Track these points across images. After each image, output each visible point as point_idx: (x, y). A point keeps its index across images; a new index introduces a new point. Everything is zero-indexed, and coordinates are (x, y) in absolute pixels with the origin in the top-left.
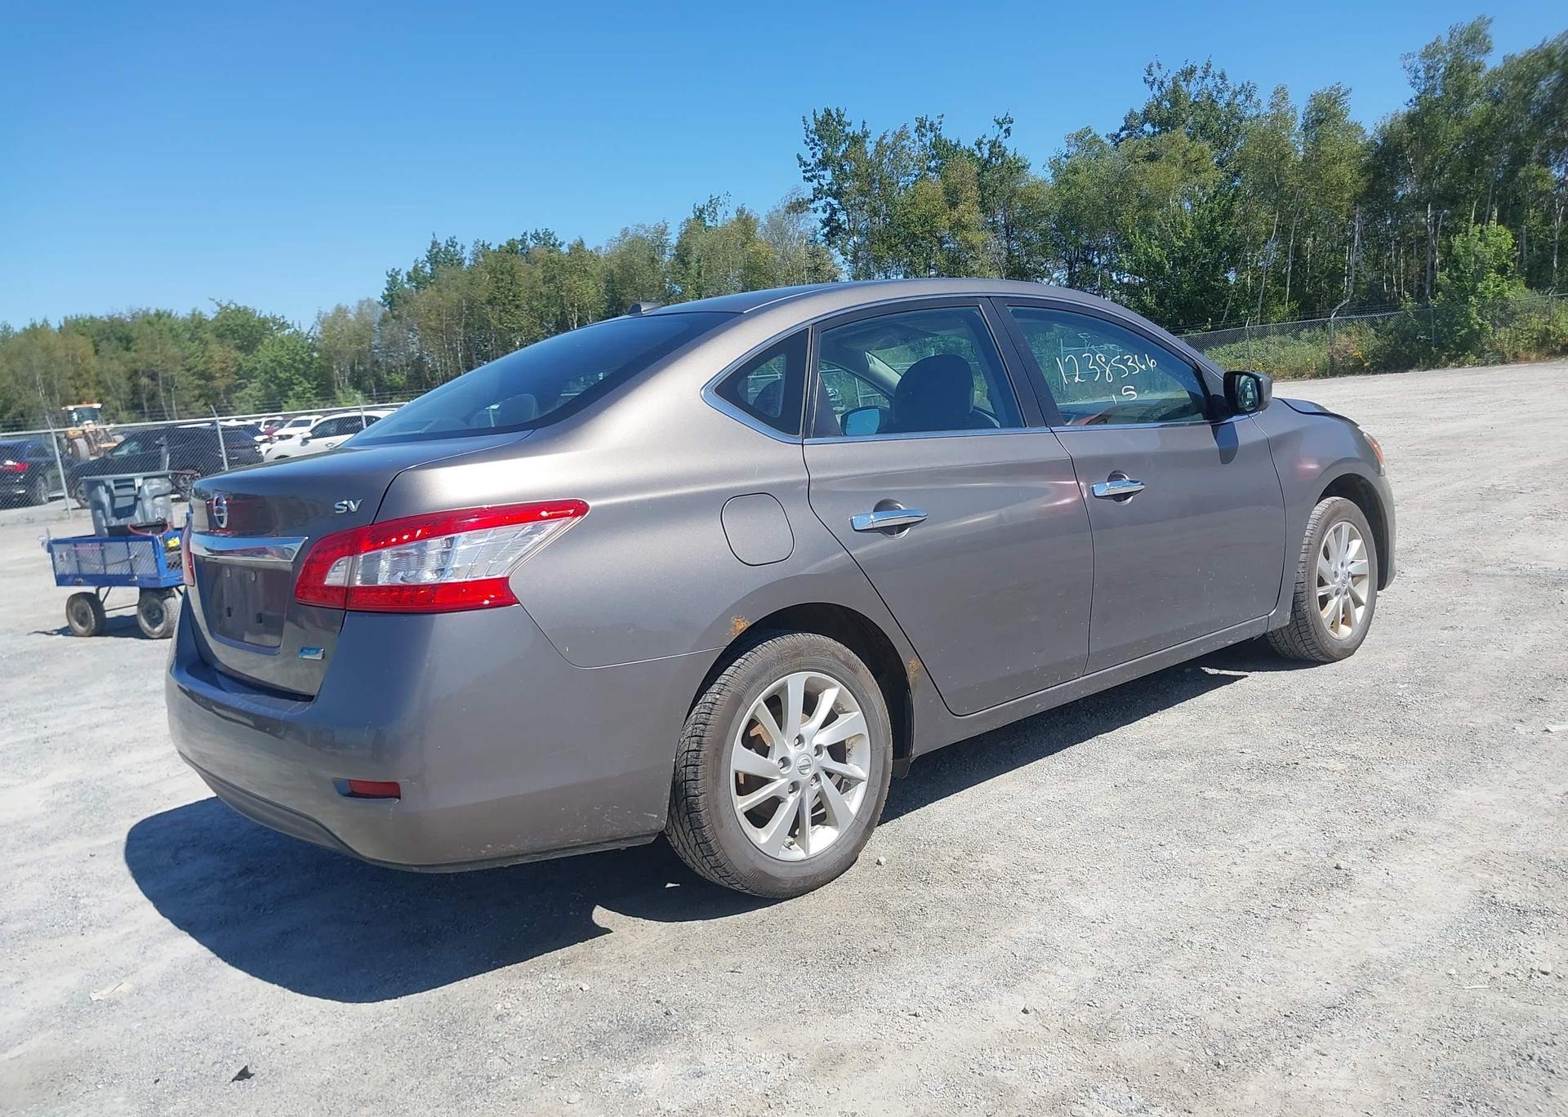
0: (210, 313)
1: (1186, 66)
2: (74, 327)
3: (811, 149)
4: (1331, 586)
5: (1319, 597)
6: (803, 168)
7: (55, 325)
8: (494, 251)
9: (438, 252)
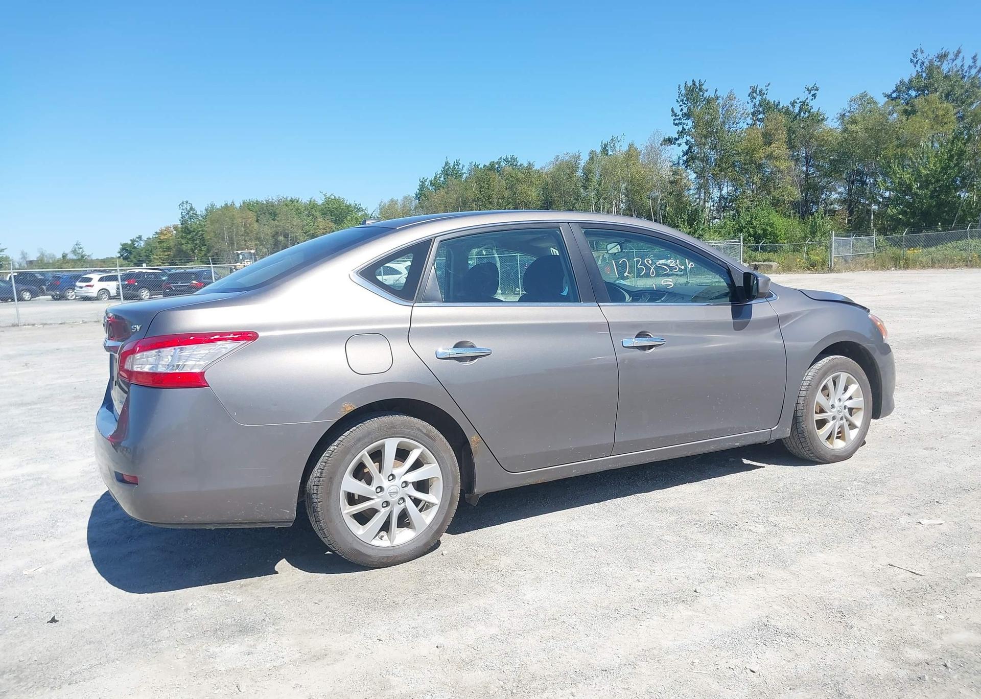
0: (320, 201)
1: (941, 52)
2: (248, 206)
3: (680, 106)
4: (829, 413)
5: (816, 421)
6: (674, 117)
7: (238, 205)
8: (481, 168)
9: (448, 169)
